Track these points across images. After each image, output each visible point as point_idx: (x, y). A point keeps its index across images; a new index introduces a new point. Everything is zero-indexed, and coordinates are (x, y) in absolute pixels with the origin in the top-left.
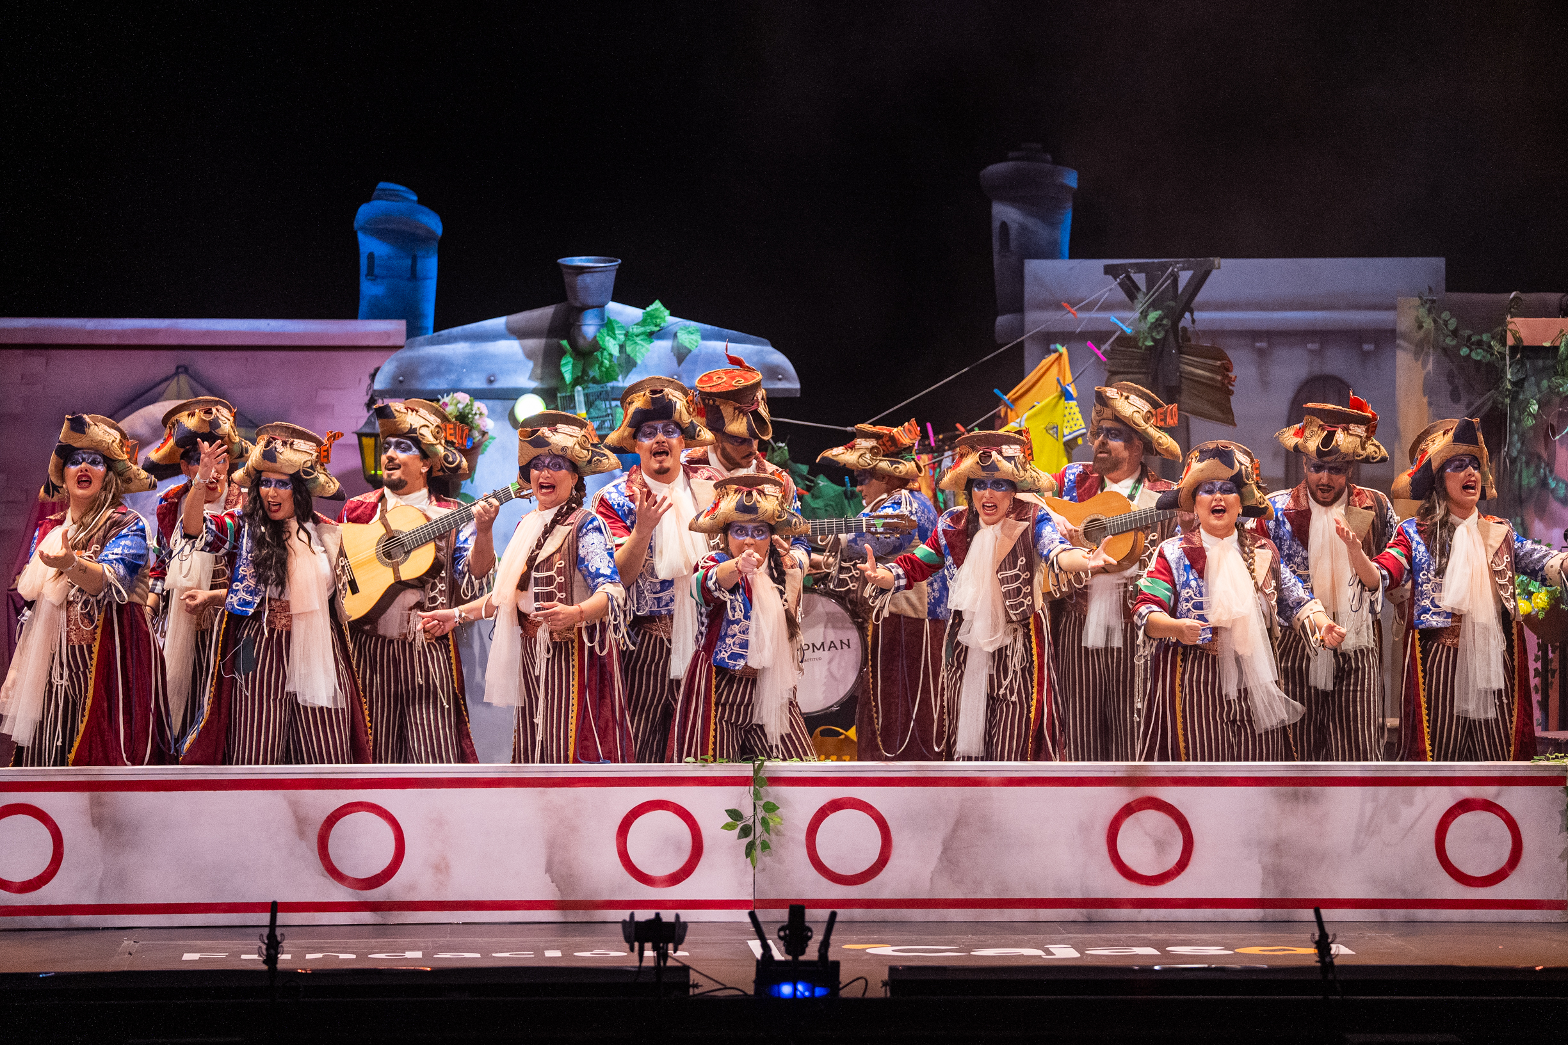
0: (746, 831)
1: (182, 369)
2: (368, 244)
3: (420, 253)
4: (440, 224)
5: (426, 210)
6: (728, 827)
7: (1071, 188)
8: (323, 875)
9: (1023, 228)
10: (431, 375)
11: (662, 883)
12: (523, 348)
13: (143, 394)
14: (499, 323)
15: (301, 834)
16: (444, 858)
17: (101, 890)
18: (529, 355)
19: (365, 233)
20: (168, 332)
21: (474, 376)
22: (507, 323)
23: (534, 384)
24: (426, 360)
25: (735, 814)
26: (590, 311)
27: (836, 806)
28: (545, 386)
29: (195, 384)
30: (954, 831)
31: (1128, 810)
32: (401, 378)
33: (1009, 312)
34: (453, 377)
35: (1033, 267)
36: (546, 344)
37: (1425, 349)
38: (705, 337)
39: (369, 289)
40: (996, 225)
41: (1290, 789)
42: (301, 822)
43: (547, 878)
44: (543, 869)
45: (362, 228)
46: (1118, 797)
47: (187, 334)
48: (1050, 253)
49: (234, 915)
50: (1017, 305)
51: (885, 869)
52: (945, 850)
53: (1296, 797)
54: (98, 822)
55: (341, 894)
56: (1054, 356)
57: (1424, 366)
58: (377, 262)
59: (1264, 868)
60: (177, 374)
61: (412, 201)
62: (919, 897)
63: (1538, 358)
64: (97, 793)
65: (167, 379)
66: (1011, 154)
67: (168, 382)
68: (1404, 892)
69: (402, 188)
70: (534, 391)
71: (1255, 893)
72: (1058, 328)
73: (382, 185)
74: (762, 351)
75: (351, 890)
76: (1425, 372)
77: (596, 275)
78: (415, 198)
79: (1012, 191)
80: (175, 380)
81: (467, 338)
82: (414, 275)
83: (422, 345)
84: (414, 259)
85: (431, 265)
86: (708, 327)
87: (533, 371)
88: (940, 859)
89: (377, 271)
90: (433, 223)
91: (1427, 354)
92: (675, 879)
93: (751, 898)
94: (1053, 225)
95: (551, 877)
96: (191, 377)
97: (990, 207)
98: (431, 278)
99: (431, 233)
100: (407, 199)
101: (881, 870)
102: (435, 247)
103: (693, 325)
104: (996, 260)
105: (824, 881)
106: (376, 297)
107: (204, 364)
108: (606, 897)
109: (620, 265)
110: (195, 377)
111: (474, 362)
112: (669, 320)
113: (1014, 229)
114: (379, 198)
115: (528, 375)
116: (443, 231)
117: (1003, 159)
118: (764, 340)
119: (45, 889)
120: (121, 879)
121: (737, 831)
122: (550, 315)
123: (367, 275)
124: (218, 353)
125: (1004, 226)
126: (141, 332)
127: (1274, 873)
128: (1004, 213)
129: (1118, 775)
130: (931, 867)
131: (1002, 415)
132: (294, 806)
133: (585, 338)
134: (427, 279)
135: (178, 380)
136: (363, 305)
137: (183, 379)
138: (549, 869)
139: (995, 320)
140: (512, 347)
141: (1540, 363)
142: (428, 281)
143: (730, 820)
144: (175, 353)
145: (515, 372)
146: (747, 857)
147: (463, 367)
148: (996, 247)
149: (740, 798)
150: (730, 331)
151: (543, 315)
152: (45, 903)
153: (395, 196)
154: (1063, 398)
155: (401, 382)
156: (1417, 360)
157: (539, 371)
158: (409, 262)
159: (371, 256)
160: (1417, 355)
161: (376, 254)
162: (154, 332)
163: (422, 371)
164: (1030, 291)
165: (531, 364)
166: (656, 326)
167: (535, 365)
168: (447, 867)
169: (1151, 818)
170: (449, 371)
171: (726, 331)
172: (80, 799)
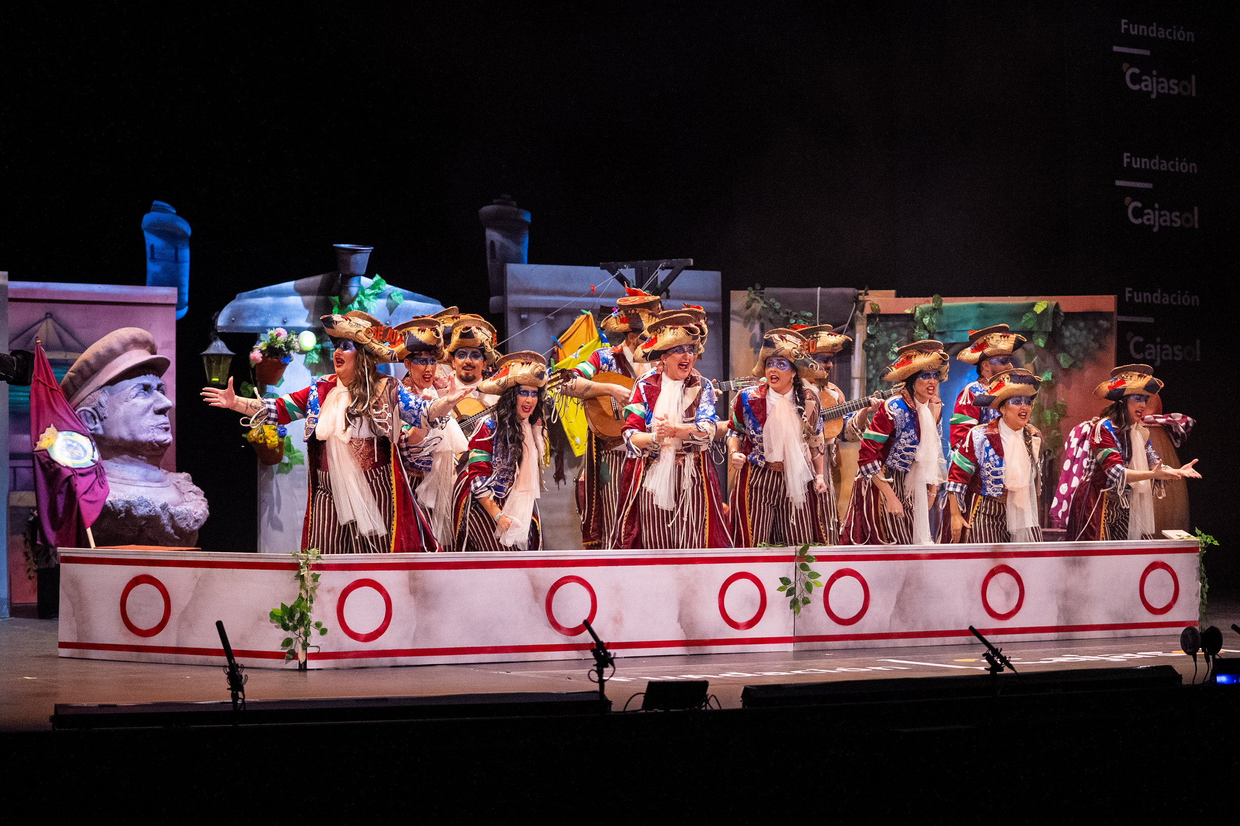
0: (790, 592)
1: (49, 315)
2: (151, 240)
3: (179, 246)
4: (189, 228)
5: (181, 219)
6: (780, 589)
7: (527, 222)
8: (549, 627)
9: (503, 246)
10: (250, 317)
11: (743, 627)
12: (303, 301)
13: (27, 331)
14: (290, 285)
15: (536, 598)
16: (619, 613)
17: (415, 638)
18: (307, 306)
19: (148, 232)
20: (44, 291)
21: (275, 319)
22: (295, 285)
23: (308, 325)
24: (248, 308)
25: (785, 581)
26: (356, 278)
27: (840, 574)
28: (315, 326)
29: (57, 326)
30: (903, 588)
31: (992, 573)
32: (233, 319)
33: (498, 295)
34: (263, 319)
35: (511, 268)
36: (317, 299)
37: (752, 320)
38: (405, 298)
39: (153, 268)
40: (488, 242)
41: (1071, 558)
42: (536, 589)
43: (679, 626)
44: (677, 620)
45: (146, 229)
46: (986, 565)
47: (53, 292)
48: (518, 260)
49: (495, 655)
50: (502, 291)
51: (865, 615)
52: (898, 601)
53: (1074, 563)
54: (413, 591)
55: (559, 639)
56: (583, 317)
57: (751, 330)
58: (156, 251)
59: (1059, 608)
60: (46, 318)
61: (173, 213)
62: (883, 632)
63: (888, 321)
64: (413, 571)
65: (39, 322)
66: (495, 201)
67: (40, 324)
68: (1125, 619)
69: (167, 205)
70: (309, 329)
71: (1053, 623)
72: (525, 305)
73: (155, 202)
74: (436, 308)
75: (564, 636)
76: (751, 334)
77: (363, 254)
78: (174, 211)
79: (497, 222)
80: (45, 321)
81: (272, 294)
82: (176, 260)
83: (246, 298)
84: (176, 250)
85: (186, 253)
86: (407, 292)
87: (309, 316)
88: (895, 607)
89: (156, 256)
90: (185, 227)
91: (754, 324)
92: (751, 624)
93: (792, 636)
94: (518, 243)
95: (681, 624)
96: (54, 320)
97: (484, 231)
98: (186, 262)
99: (185, 234)
100: (170, 212)
101: (864, 615)
102: (187, 243)
103: (400, 290)
104: (489, 262)
105: (833, 623)
106: (156, 273)
107: (62, 312)
108: (712, 638)
109: (372, 250)
110: (56, 321)
111: (275, 309)
112: (386, 287)
113: (497, 245)
114: (154, 211)
115: (305, 319)
116: (192, 231)
117: (491, 204)
118: (438, 301)
119: (381, 639)
120: (427, 631)
121: (786, 591)
122: (319, 282)
123: (150, 259)
124: (69, 305)
125: (492, 243)
126: (27, 290)
127: (1064, 610)
128: (493, 235)
129: (988, 551)
130: (890, 613)
131: (556, 350)
132: (532, 579)
133: (350, 295)
134: (184, 262)
135: (47, 323)
136: (149, 278)
137: (50, 321)
138: (680, 620)
139: (489, 299)
140: (296, 301)
141: (891, 324)
142: (185, 264)
143: (782, 585)
144: (45, 304)
145: (298, 316)
146: (791, 608)
147: (269, 312)
148: (488, 256)
149: (786, 569)
150: (419, 295)
151: (315, 280)
152: (380, 649)
153: (163, 210)
154: (600, 341)
155: (233, 321)
156: (745, 327)
157: (312, 316)
158: (173, 252)
159: (152, 247)
160: (745, 324)
161: (155, 246)
162: (33, 291)
163: (246, 314)
164: (510, 282)
165: (307, 312)
166: (380, 289)
167: (310, 312)
168: (621, 619)
169: (1004, 577)
170: (261, 315)
171: (417, 295)
172: (402, 575)
